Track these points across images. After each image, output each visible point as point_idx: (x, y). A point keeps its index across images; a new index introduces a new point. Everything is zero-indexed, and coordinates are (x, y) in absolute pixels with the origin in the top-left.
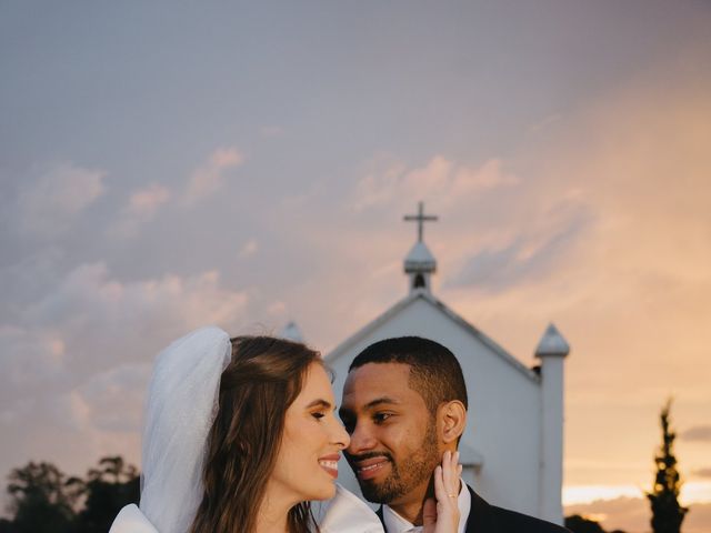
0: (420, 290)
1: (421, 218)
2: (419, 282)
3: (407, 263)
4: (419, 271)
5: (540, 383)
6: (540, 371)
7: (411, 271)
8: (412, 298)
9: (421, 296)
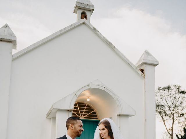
2: (84, 16)
4: (84, 9)
5: (144, 78)
6: (144, 71)
7: (80, 8)
8: (79, 23)
9: (84, 23)
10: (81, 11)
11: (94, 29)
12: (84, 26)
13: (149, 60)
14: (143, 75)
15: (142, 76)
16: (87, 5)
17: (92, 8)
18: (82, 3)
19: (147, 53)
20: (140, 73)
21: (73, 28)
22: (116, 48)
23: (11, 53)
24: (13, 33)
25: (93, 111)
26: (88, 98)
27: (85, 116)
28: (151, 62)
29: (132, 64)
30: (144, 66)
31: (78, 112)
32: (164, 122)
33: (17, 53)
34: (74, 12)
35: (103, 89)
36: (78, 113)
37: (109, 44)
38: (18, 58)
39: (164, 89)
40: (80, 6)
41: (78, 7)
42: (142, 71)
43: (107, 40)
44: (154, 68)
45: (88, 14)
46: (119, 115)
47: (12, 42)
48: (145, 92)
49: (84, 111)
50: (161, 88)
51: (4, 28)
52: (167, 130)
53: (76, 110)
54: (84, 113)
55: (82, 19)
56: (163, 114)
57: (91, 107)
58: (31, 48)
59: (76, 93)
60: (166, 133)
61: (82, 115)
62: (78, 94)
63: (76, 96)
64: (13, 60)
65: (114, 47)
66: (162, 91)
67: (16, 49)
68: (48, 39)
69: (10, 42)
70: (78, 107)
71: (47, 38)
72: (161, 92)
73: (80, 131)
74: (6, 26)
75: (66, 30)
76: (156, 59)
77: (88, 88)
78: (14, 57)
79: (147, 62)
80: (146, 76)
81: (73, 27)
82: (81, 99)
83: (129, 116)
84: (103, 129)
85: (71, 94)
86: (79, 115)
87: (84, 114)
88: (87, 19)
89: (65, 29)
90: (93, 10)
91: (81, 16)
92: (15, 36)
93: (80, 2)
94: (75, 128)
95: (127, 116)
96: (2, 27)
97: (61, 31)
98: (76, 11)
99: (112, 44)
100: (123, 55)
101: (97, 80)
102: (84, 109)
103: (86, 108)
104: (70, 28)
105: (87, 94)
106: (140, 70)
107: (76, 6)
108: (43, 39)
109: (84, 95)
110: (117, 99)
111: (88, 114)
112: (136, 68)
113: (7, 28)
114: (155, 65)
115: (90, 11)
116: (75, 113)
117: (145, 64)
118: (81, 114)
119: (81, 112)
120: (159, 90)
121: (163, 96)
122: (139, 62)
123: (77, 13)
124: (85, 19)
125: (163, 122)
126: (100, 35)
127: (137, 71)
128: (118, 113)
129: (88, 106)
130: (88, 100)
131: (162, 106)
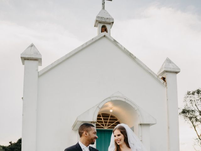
4: (104, 23)
5: (166, 86)
6: (165, 79)
7: (100, 22)
8: (100, 37)
9: (105, 36)
10: (101, 25)
11: (115, 41)
12: (104, 39)
13: (171, 68)
14: (165, 83)
15: (163, 84)
16: (107, 19)
17: (111, 21)
18: (102, 18)
19: (169, 61)
20: (162, 81)
21: (94, 42)
22: (137, 59)
23: (37, 70)
24: (38, 52)
25: (116, 121)
26: (111, 109)
27: (109, 126)
28: (172, 70)
29: (153, 72)
30: (166, 74)
31: (102, 122)
32: (195, 128)
33: (43, 70)
34: (95, 26)
35: (124, 101)
36: (103, 124)
37: (130, 55)
38: (43, 74)
39: (193, 94)
40: (100, 20)
41: (98, 22)
42: (164, 79)
44: (176, 75)
45: (108, 27)
46: (141, 124)
47: (38, 60)
48: (167, 100)
49: (108, 121)
50: (190, 92)
51: (30, 48)
52: (199, 136)
53: (100, 121)
54: (108, 123)
55: (103, 33)
56: (194, 120)
57: (115, 117)
58: (56, 64)
59: (98, 105)
60: (197, 139)
61: (106, 126)
62: (100, 106)
63: (99, 108)
64: (39, 76)
65: (135, 57)
66: (191, 95)
67: (41, 66)
68: (71, 55)
69: (36, 60)
70: (102, 118)
71: (70, 53)
72: (191, 97)
73: (94, 138)
74: (32, 46)
75: (87, 45)
76: (177, 67)
77: (109, 100)
78: (40, 74)
79: (169, 70)
80: (167, 84)
81: (94, 40)
82: (104, 110)
83: (150, 125)
84: (119, 135)
85: (94, 107)
86: (103, 125)
87: (108, 125)
88: (107, 32)
89: (86, 43)
90: (113, 23)
91: (101, 30)
92: (40, 54)
93: (100, 16)
94: (89, 135)
95: (148, 125)
96: (29, 47)
97: (82, 46)
98: (96, 24)
99: (133, 55)
100: (144, 64)
101: (118, 91)
102: (107, 119)
103: (109, 118)
104: (91, 42)
105: (110, 105)
106: (161, 78)
107: (97, 20)
108: (66, 55)
109: (106, 106)
110: (138, 109)
111: (112, 124)
112: (158, 77)
113: (33, 47)
114: (177, 73)
115: (110, 24)
116: (99, 124)
117: (167, 72)
118: (105, 124)
119: (105, 123)
120: (188, 95)
121: (192, 101)
122: (161, 70)
123: (98, 26)
124: (105, 32)
125: (193, 127)
126: (120, 47)
127: (159, 79)
128: (139, 123)
129: (111, 116)
130: (111, 111)
131: (193, 111)
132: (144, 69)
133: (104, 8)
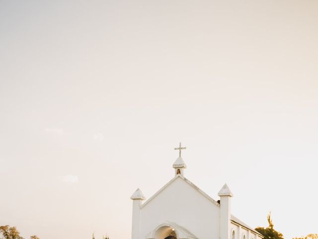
0: (179, 175)
1: (180, 148)
2: (179, 172)
3: (174, 165)
5: (220, 207)
6: (220, 202)
7: (176, 168)
8: (176, 177)
9: (179, 176)
10: (177, 169)
11: (185, 179)
12: (179, 178)
13: (224, 193)
14: (219, 205)
20: (217, 203)
21: (172, 182)
22: (200, 190)
24: (140, 194)
37: (195, 187)
38: (144, 206)
43: (194, 185)
51: (136, 192)
64: (140, 209)
65: (198, 188)
80: (221, 205)
89: (167, 184)
97: (164, 186)
104: (170, 183)
106: (217, 201)
108: (155, 194)
112: (214, 201)
113: (138, 191)
114: (229, 196)
115: (182, 168)
127: (215, 203)
132: (205, 196)
133: (180, 156)
